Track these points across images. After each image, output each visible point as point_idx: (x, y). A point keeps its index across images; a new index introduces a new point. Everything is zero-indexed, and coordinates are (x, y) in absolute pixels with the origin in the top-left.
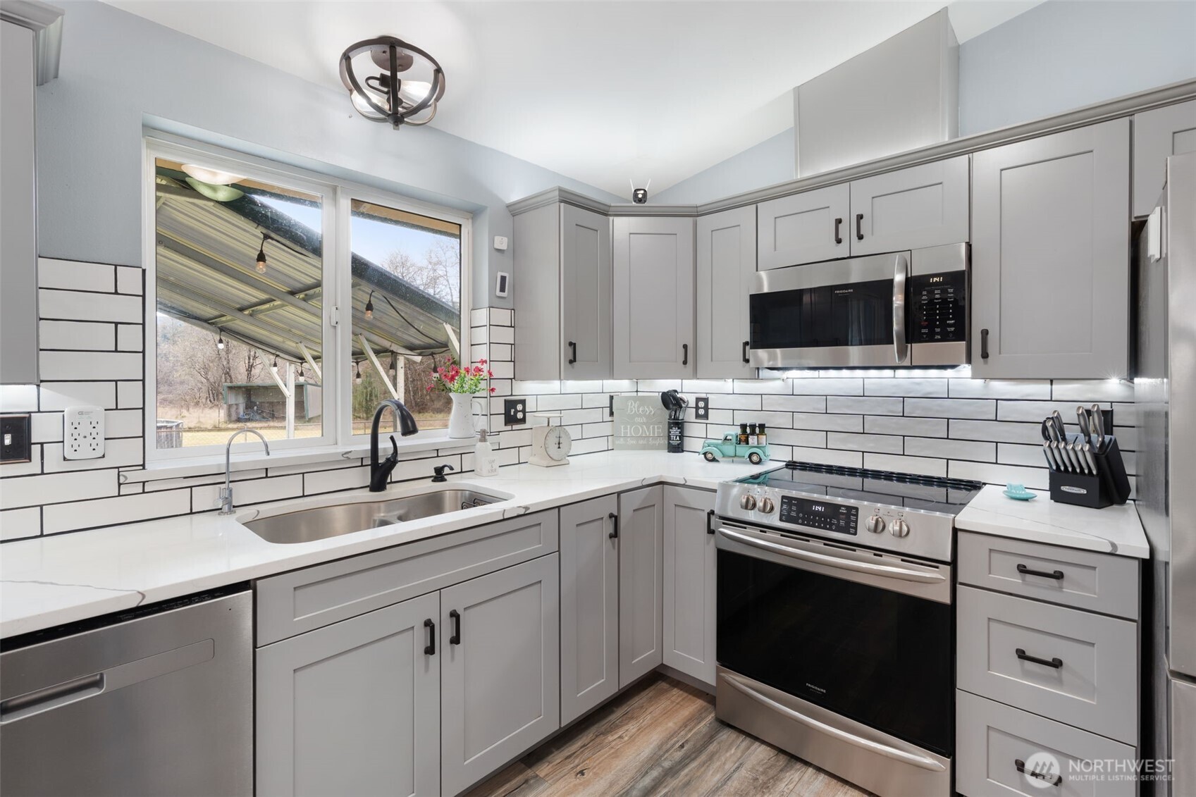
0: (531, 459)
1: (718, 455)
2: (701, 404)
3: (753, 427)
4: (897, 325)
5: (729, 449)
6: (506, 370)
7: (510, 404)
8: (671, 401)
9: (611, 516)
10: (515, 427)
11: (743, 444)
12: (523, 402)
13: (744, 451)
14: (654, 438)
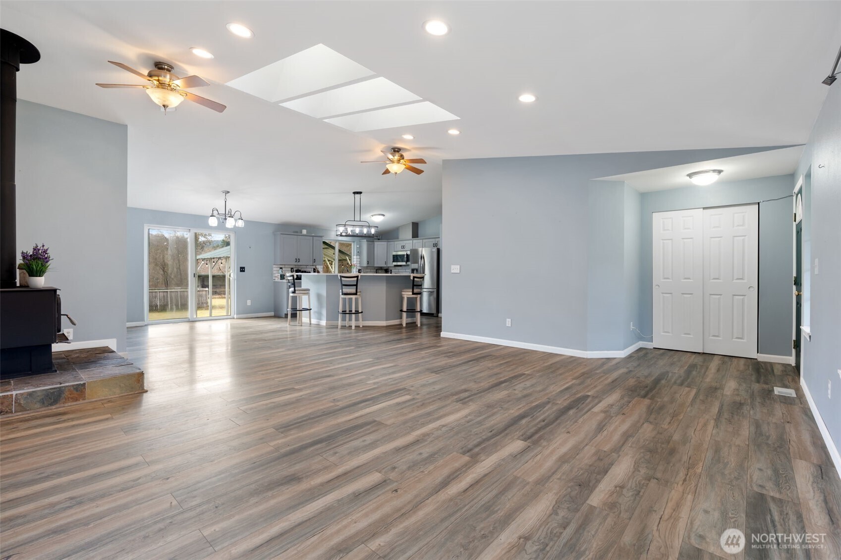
7: (359, 270)
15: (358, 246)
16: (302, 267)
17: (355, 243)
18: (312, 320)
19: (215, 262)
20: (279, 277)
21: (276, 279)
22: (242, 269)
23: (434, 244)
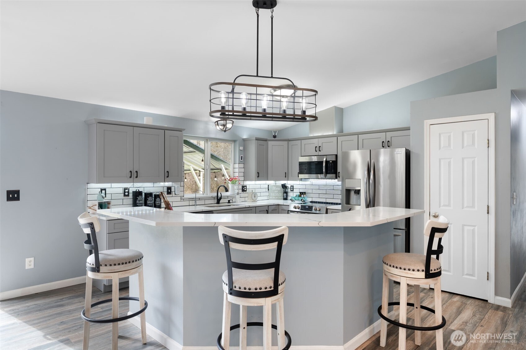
0: (248, 200)
1: (294, 199)
2: (292, 187)
3: (303, 193)
4: (324, 170)
5: (297, 198)
6: (242, 178)
7: (243, 187)
8: (284, 186)
9: (266, 210)
10: (244, 192)
11: (300, 197)
12: (246, 186)
13: (300, 198)
14: (280, 197)
15: (241, 148)
17: (238, 143)
22: (12, 196)
23: (383, 142)
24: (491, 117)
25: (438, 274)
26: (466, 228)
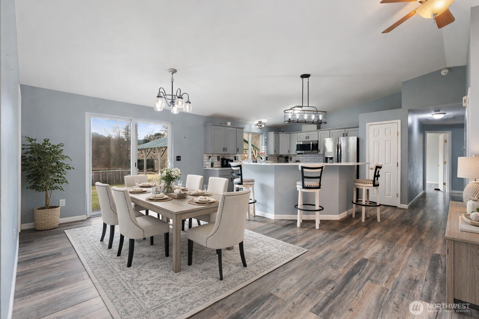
2: (291, 158)
3: (297, 161)
4: (311, 148)
7: (266, 158)
8: (287, 158)
10: (267, 161)
15: (266, 138)
16: (226, 155)
17: (264, 135)
18: (256, 211)
19: (149, 151)
20: (210, 165)
21: (207, 167)
22: (178, 158)
23: (344, 134)
24: (399, 121)
25: (378, 185)
26: (387, 174)
